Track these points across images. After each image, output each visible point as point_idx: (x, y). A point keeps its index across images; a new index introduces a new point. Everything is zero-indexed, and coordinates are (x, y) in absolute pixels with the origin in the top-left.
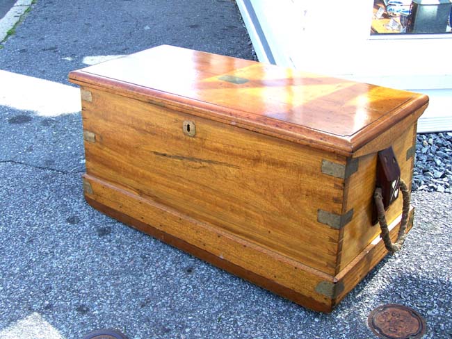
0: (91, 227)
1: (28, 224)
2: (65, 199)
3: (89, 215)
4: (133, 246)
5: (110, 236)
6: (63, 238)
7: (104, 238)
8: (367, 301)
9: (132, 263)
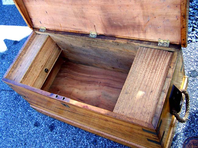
0: (45, 126)
1: (20, 133)
2: (29, 111)
3: (42, 118)
4: (67, 133)
5: (55, 129)
6: (37, 137)
7: (53, 132)
8: (179, 138)
9: (70, 144)
